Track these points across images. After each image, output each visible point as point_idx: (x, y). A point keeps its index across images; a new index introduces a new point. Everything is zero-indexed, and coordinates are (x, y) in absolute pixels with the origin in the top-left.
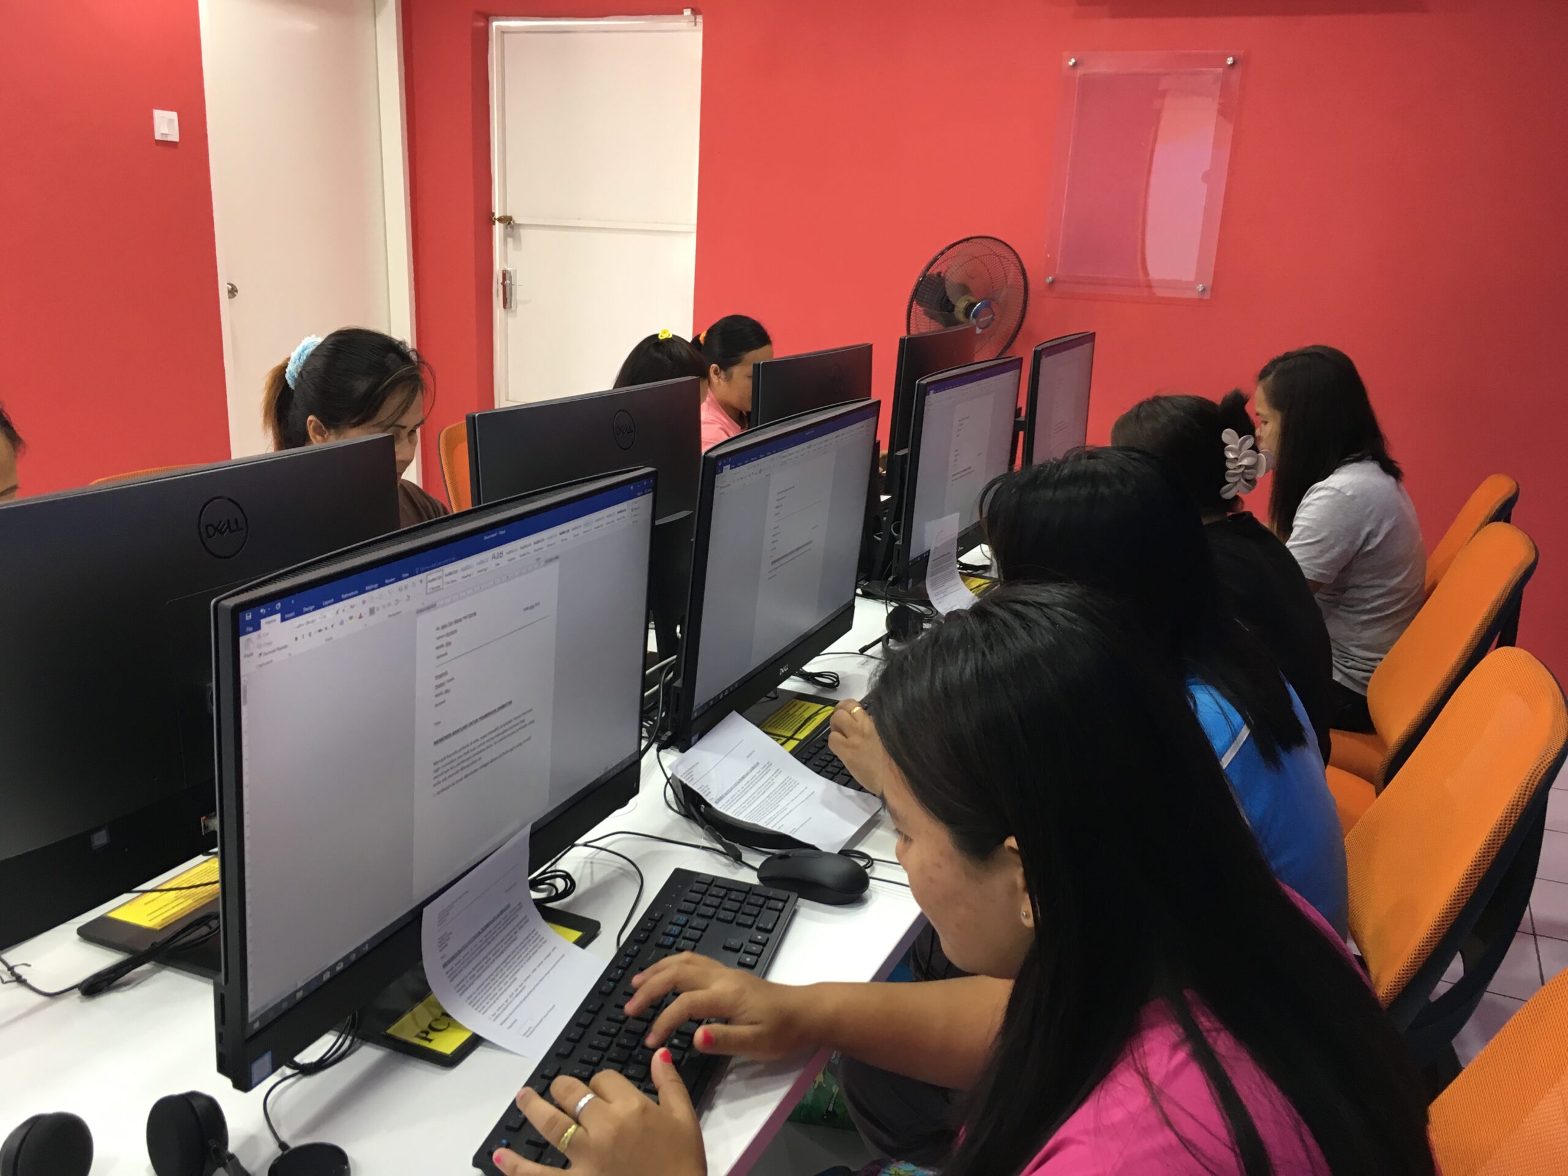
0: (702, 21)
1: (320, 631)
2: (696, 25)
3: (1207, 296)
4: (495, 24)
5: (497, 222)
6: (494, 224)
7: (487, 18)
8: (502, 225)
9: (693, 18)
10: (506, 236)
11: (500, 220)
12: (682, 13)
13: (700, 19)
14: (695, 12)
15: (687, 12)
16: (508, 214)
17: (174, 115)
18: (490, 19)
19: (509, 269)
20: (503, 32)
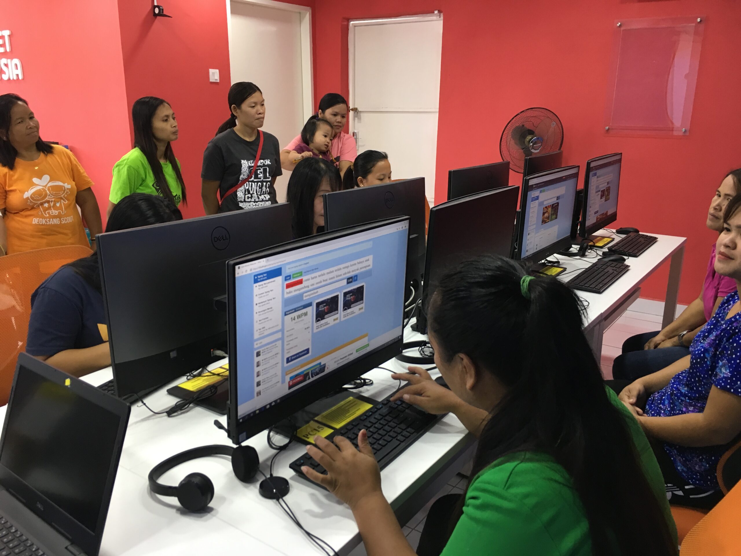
0: (443, 15)
2: (440, 17)
3: (688, 134)
4: (352, 23)
5: (351, 111)
6: (350, 111)
7: (348, 20)
8: (353, 112)
9: (439, 14)
10: (355, 117)
11: (352, 110)
12: (434, 13)
13: (442, 15)
14: (440, 12)
15: (436, 12)
16: (356, 107)
17: (217, 71)
18: (349, 21)
19: (356, 131)
20: (355, 26)
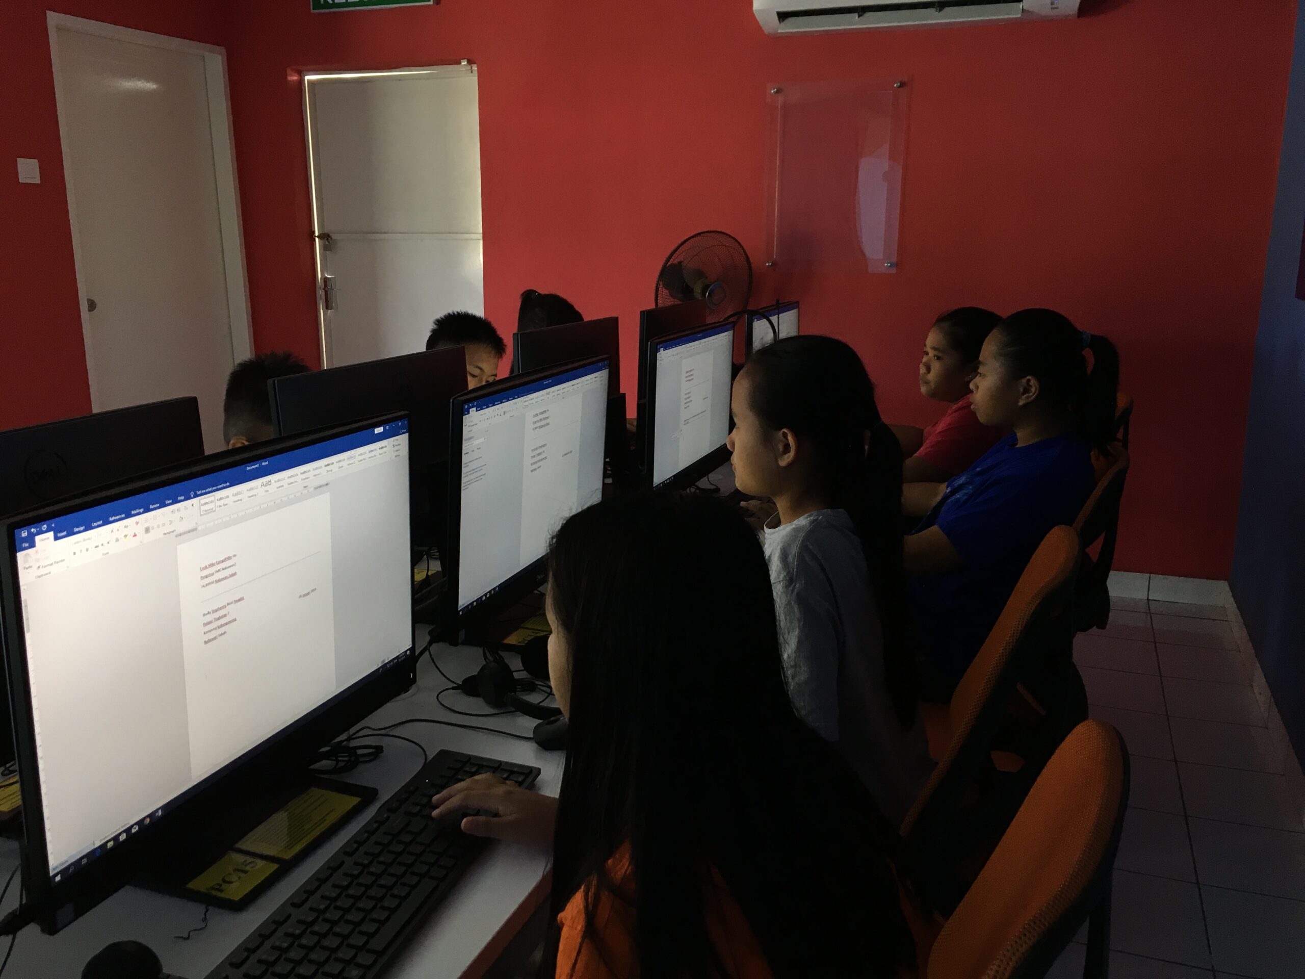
0: (476, 69)
1: (97, 547)
2: (472, 72)
3: (893, 271)
4: (307, 78)
6: (315, 240)
8: (322, 241)
9: (469, 67)
10: (325, 250)
11: (319, 237)
12: (460, 63)
13: (475, 68)
14: (470, 62)
15: (464, 63)
16: (326, 231)
17: (35, 162)
18: (303, 73)
19: (329, 277)
20: (315, 84)
